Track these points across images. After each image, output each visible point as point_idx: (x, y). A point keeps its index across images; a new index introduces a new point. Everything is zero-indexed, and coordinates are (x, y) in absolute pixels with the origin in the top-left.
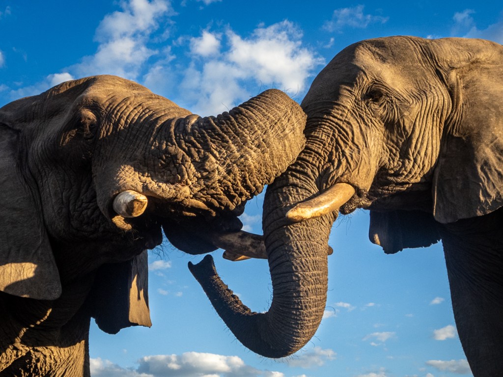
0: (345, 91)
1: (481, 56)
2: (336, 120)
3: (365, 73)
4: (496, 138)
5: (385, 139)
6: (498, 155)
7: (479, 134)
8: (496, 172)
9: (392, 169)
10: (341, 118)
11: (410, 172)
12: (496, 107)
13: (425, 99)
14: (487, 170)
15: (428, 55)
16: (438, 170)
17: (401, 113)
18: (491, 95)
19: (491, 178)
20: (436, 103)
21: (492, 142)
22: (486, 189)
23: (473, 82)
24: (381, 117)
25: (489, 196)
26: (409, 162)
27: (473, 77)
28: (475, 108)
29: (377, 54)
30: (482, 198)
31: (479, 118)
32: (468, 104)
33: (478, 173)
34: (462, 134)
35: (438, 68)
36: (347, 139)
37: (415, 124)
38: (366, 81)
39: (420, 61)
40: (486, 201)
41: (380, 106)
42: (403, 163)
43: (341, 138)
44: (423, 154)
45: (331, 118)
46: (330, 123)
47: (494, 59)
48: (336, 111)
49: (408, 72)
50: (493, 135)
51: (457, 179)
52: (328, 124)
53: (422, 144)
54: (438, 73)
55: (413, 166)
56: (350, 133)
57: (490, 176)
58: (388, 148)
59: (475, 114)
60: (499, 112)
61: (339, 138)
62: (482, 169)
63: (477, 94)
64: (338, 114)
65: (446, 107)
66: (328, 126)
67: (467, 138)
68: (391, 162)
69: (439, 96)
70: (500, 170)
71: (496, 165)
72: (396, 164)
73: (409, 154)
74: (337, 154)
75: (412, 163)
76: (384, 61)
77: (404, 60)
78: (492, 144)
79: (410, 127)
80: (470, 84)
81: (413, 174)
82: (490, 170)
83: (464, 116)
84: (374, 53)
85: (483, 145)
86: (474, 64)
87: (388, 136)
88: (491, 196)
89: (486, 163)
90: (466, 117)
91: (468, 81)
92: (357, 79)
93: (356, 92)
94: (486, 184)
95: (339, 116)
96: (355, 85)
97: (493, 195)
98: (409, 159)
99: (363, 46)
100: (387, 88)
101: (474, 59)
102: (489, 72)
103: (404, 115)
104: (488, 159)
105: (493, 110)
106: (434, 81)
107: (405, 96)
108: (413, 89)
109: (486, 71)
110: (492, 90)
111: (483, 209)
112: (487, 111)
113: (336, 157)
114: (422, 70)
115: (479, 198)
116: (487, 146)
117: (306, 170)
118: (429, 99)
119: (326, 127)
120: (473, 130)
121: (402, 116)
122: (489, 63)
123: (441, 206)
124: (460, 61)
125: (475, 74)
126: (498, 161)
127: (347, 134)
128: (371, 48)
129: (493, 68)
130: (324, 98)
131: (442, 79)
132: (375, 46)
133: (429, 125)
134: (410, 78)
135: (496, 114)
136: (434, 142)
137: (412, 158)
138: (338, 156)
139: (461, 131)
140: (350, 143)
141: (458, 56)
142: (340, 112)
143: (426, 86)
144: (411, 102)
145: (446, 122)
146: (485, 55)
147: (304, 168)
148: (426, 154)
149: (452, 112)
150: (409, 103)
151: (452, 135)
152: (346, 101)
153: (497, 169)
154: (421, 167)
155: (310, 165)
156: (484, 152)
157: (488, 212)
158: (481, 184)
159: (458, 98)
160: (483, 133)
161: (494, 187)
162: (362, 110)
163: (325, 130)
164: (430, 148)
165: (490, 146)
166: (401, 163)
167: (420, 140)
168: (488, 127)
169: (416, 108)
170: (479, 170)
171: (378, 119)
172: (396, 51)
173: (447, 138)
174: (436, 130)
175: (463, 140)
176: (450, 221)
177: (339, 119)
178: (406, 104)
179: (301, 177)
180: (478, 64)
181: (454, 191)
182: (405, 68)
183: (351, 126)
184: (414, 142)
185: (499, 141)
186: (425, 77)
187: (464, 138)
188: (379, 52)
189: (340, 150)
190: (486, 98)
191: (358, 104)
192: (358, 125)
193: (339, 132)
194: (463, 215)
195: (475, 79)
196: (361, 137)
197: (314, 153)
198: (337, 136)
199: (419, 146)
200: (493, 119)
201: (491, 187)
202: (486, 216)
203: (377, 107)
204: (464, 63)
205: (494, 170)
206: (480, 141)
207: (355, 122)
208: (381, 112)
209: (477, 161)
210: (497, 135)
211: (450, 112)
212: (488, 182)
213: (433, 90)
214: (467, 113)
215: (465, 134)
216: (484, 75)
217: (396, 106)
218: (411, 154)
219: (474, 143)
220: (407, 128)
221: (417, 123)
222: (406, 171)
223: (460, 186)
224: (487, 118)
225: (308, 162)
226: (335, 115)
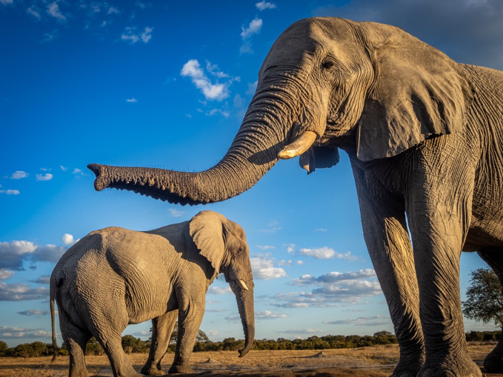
0: (307, 59)
1: (391, 39)
2: (300, 82)
3: (322, 46)
4: (401, 102)
5: (331, 97)
6: (402, 114)
7: (390, 99)
8: (400, 127)
9: (331, 119)
10: (303, 80)
11: (343, 123)
12: (401, 79)
13: (359, 71)
14: (394, 125)
15: (361, 36)
16: (361, 123)
17: (345, 80)
18: (398, 70)
19: (397, 131)
20: (366, 74)
21: (398, 105)
22: (393, 139)
23: (385, 58)
24: (331, 81)
25: (395, 143)
26: (343, 115)
27: (385, 54)
28: (388, 79)
29: (326, 31)
30: (390, 145)
31: (390, 86)
32: (382, 75)
33: (388, 127)
34: (378, 98)
35: (367, 48)
36: (307, 97)
37: (352, 88)
38: (323, 53)
39: (355, 41)
40: (393, 147)
41: (331, 73)
42: (339, 117)
43: (303, 96)
44: (353, 110)
45: (297, 79)
46: (295, 84)
47: (399, 41)
48: (301, 74)
49: (347, 49)
50: (399, 99)
51: (374, 130)
52: (294, 84)
53: (353, 103)
54: (366, 51)
55: (345, 119)
56: (310, 93)
57: (396, 129)
58: (332, 104)
59: (387, 84)
60: (403, 83)
61: (302, 97)
62: (391, 124)
63: (388, 68)
64: (302, 76)
65: (371, 78)
66: (294, 86)
67: (382, 101)
68: (332, 115)
69: (367, 69)
70: (403, 125)
71: (400, 122)
72: (334, 116)
73: (345, 109)
74: (302, 109)
75: (345, 116)
76: (332, 38)
77: (345, 39)
78: (398, 106)
79: (348, 90)
80: (383, 60)
81: (344, 123)
82: (397, 125)
83: (380, 85)
84: (324, 30)
85: (392, 107)
86: (387, 44)
87: (333, 95)
88: (396, 144)
89: (394, 120)
90: (381, 84)
91: (382, 57)
92: (316, 51)
93: (316, 60)
94: (393, 135)
95: (302, 79)
96: (315, 56)
97: (398, 143)
98: (344, 113)
99: (316, 24)
100: (336, 60)
101: (387, 41)
102: (395, 51)
103: (346, 82)
104: (395, 117)
105: (399, 81)
106: (364, 57)
107: (347, 67)
108: (352, 62)
109: (393, 50)
110: (398, 65)
111: (391, 153)
112: (395, 81)
113: (301, 112)
114: (356, 48)
115: (389, 145)
116: (395, 107)
117: (278, 115)
118: (362, 71)
119: (293, 86)
120: (386, 95)
121: (345, 82)
122: (395, 44)
123: (362, 149)
124: (379, 43)
125: (386, 52)
126: (402, 119)
127: (308, 94)
128: (321, 26)
129: (398, 48)
130: (291, 62)
131: (369, 56)
132: (325, 25)
133: (360, 89)
134: (349, 53)
135: (401, 85)
136: (360, 101)
137: (346, 113)
138: (302, 111)
139: (378, 96)
140: (310, 101)
141: (378, 39)
142: (303, 76)
143: (359, 61)
144: (351, 72)
145: (368, 90)
146: (393, 39)
147: (277, 113)
148: (354, 111)
149: (373, 81)
150: (350, 72)
151: (372, 99)
152: (308, 68)
153: (401, 124)
154: (350, 119)
155: (281, 112)
156: (393, 112)
157: (394, 155)
158: (390, 134)
159: (378, 71)
160: (393, 98)
161: (399, 137)
162: (318, 75)
163: (292, 88)
164: (357, 106)
165: (397, 108)
166: (337, 115)
167: (353, 100)
168: (396, 94)
169: (354, 76)
170: (389, 125)
171: (329, 82)
172: (340, 31)
173: (368, 100)
174: (362, 93)
175: (379, 102)
176: (368, 159)
177: (302, 81)
178: (348, 73)
179: (273, 119)
180: (389, 45)
181: (371, 138)
182: (346, 45)
183: (311, 87)
184: (349, 101)
185: (403, 104)
186: (359, 53)
187: (380, 101)
188: (328, 31)
189: (304, 106)
190: (394, 71)
191: (315, 70)
192: (315, 86)
193: (302, 91)
194: (377, 156)
195: (386, 56)
196: (317, 96)
197: (284, 104)
198: (300, 95)
199: (351, 104)
200: (399, 88)
201: (397, 137)
202: (392, 158)
203: (328, 73)
204: (381, 45)
205: (399, 125)
206: (391, 104)
207: (313, 84)
208: (331, 77)
209: (388, 118)
210: (402, 100)
211: (372, 81)
212: (395, 134)
213: (364, 64)
214: (382, 82)
215: (380, 98)
216: (392, 53)
217: (342, 74)
218: (346, 110)
219: (386, 105)
220: (347, 91)
221: (353, 88)
222: (340, 121)
223: (375, 135)
224: (396, 87)
225: (281, 109)
226: (300, 77)
